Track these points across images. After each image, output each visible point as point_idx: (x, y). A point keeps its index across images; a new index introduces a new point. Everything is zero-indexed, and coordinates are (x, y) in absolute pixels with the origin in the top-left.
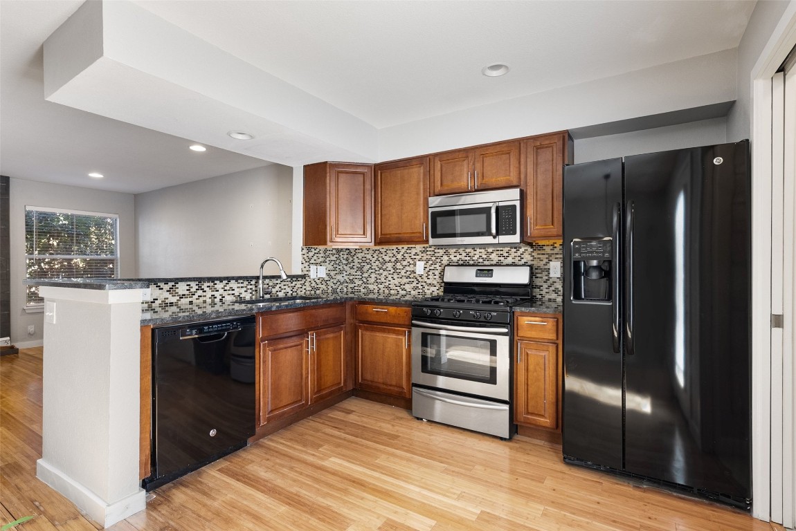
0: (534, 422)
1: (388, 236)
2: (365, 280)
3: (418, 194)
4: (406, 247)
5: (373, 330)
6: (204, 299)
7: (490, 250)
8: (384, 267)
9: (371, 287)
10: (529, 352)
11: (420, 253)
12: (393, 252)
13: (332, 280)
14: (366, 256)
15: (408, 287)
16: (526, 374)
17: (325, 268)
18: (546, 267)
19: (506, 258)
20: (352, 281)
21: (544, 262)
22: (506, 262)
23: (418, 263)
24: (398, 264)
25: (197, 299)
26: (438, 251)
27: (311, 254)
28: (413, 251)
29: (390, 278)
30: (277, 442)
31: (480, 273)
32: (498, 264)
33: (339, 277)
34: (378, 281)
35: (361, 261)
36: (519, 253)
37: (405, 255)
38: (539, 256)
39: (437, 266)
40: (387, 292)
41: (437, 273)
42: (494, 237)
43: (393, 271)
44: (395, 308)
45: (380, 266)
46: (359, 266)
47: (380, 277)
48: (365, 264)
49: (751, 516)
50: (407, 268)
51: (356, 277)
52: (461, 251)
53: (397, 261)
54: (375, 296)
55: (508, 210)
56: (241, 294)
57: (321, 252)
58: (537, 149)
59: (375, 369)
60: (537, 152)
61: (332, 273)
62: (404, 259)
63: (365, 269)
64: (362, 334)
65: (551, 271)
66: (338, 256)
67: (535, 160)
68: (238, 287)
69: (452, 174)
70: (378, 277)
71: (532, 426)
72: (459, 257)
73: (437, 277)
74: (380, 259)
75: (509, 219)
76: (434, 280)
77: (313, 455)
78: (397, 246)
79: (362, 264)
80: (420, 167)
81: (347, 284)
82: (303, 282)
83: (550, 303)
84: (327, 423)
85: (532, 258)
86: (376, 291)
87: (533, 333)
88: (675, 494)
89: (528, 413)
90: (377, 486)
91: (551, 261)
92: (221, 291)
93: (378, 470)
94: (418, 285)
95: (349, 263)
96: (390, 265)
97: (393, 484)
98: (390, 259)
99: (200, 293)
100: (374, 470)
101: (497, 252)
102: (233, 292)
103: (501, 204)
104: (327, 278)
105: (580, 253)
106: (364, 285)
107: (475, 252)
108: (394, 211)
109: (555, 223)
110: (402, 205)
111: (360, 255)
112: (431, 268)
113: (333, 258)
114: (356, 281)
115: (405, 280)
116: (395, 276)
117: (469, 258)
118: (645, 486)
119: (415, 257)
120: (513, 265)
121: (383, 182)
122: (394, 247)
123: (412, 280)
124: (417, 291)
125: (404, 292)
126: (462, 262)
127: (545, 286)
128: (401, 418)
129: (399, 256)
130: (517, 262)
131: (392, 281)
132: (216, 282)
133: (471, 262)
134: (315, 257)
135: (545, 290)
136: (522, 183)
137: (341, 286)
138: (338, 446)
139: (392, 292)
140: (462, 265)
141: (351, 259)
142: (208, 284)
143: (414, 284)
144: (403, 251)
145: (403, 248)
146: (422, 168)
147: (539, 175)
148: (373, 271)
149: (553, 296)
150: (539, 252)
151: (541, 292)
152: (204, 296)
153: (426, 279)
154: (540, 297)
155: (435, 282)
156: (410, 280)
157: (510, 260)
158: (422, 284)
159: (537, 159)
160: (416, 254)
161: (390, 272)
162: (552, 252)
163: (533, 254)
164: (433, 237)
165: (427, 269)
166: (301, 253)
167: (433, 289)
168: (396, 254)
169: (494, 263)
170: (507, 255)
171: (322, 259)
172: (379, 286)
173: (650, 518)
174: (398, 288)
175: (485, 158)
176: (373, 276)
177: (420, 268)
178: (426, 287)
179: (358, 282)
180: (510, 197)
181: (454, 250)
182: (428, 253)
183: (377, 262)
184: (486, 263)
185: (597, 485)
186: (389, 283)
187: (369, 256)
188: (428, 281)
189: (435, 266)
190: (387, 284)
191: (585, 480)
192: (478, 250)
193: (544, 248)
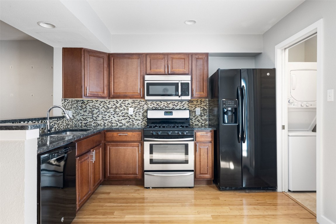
0: (203, 177)
1: (118, 94)
2: (95, 119)
3: (137, 73)
4: (122, 100)
5: (117, 146)
7: (169, 102)
8: (108, 111)
9: (99, 122)
10: (201, 147)
11: (131, 104)
12: (114, 102)
13: (74, 119)
14: (95, 104)
15: (123, 122)
16: (200, 157)
17: (71, 111)
18: (194, 110)
19: (176, 106)
20: (85, 119)
21: (193, 108)
22: (176, 108)
23: (130, 109)
24: (117, 109)
26: (142, 102)
27: (66, 103)
28: (127, 102)
29: (112, 117)
30: (85, 218)
31: (166, 113)
32: (173, 109)
33: (77, 117)
34: (104, 119)
35: (91, 107)
36: (182, 104)
37: (121, 104)
38: (191, 106)
39: (141, 110)
40: (110, 124)
41: (141, 114)
42: (179, 97)
43: (114, 113)
44: (131, 133)
45: (105, 110)
46: (91, 110)
47: (105, 117)
48: (95, 109)
49: (277, 192)
50: (123, 111)
51: (88, 117)
52: (154, 102)
53: (116, 107)
54: (102, 128)
55: (186, 85)
57: (70, 102)
58: (197, 59)
59: (119, 167)
60: (197, 60)
61: (75, 115)
62: (121, 106)
63: (95, 112)
64: (110, 149)
65: (196, 112)
66: (77, 104)
67: (196, 63)
69: (157, 65)
70: (104, 116)
71: (202, 179)
72: (153, 105)
73: (141, 116)
74: (105, 106)
75: (186, 89)
76: (140, 117)
77: (114, 218)
78: (116, 100)
79: (93, 109)
80: (138, 59)
81: (81, 121)
82: (62, 121)
83: (196, 126)
84: (102, 201)
85: (188, 106)
86: (102, 124)
87: (202, 139)
88: (256, 191)
89: (201, 174)
90: (162, 220)
91: (196, 107)
93: (155, 214)
94: (129, 120)
95: (83, 109)
96: (112, 110)
97: (168, 217)
98: (112, 106)
100: (153, 215)
101: (172, 104)
103: (182, 82)
104: (72, 118)
105: (226, 105)
106: (94, 122)
107: (161, 103)
108: (122, 81)
109: (204, 92)
110: (127, 78)
111: (91, 104)
112: (137, 111)
113: (75, 106)
114: (88, 119)
115: (121, 118)
116: (115, 116)
117: (158, 106)
118: (247, 191)
119: (128, 105)
120: (180, 109)
121: (115, 64)
122: (115, 100)
123: (126, 118)
124: (129, 123)
125: (121, 125)
126: (154, 108)
127: (194, 118)
128: (139, 190)
129: (118, 105)
130: (182, 108)
131: (113, 119)
133: (159, 108)
134: (67, 106)
135: (194, 121)
136: (190, 73)
137: (78, 123)
138: (122, 210)
139: (113, 125)
140: (155, 110)
141: (84, 106)
143: (127, 120)
144: (120, 102)
145: (120, 101)
146: (139, 59)
147: (197, 70)
148: (101, 113)
149: (197, 123)
150: (191, 104)
151: (192, 122)
153: (134, 117)
154: (192, 123)
155: (140, 118)
156: (125, 117)
157: (178, 107)
158: (132, 119)
159: (197, 63)
160: (128, 104)
161: (112, 114)
162: (197, 104)
163: (189, 105)
164: (147, 95)
165: (135, 112)
166: (62, 102)
167: (138, 122)
168: (116, 104)
169: (171, 108)
170: (177, 105)
171: (70, 106)
172: (105, 121)
173: (257, 200)
174: (117, 123)
175: (173, 60)
176: (100, 116)
177: (131, 111)
178: (135, 121)
179: (89, 120)
180: (187, 79)
181: (151, 102)
182: (135, 103)
183: (103, 108)
184: (167, 108)
185: (235, 195)
186: (112, 119)
187: (97, 105)
188: (136, 118)
189: (140, 110)
190: (110, 120)
191: (230, 194)
192: (163, 102)
193: (193, 102)
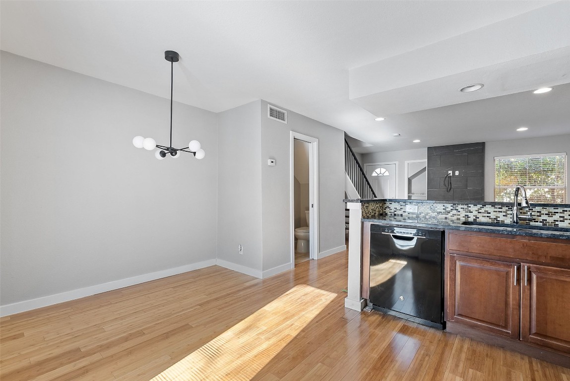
6: (459, 217)
25: (451, 216)
56: (499, 217)
68: (494, 211)
92: (475, 213)
99: (454, 212)
102: (489, 215)
132: (469, 205)
142: (462, 206)
152: (458, 215)
